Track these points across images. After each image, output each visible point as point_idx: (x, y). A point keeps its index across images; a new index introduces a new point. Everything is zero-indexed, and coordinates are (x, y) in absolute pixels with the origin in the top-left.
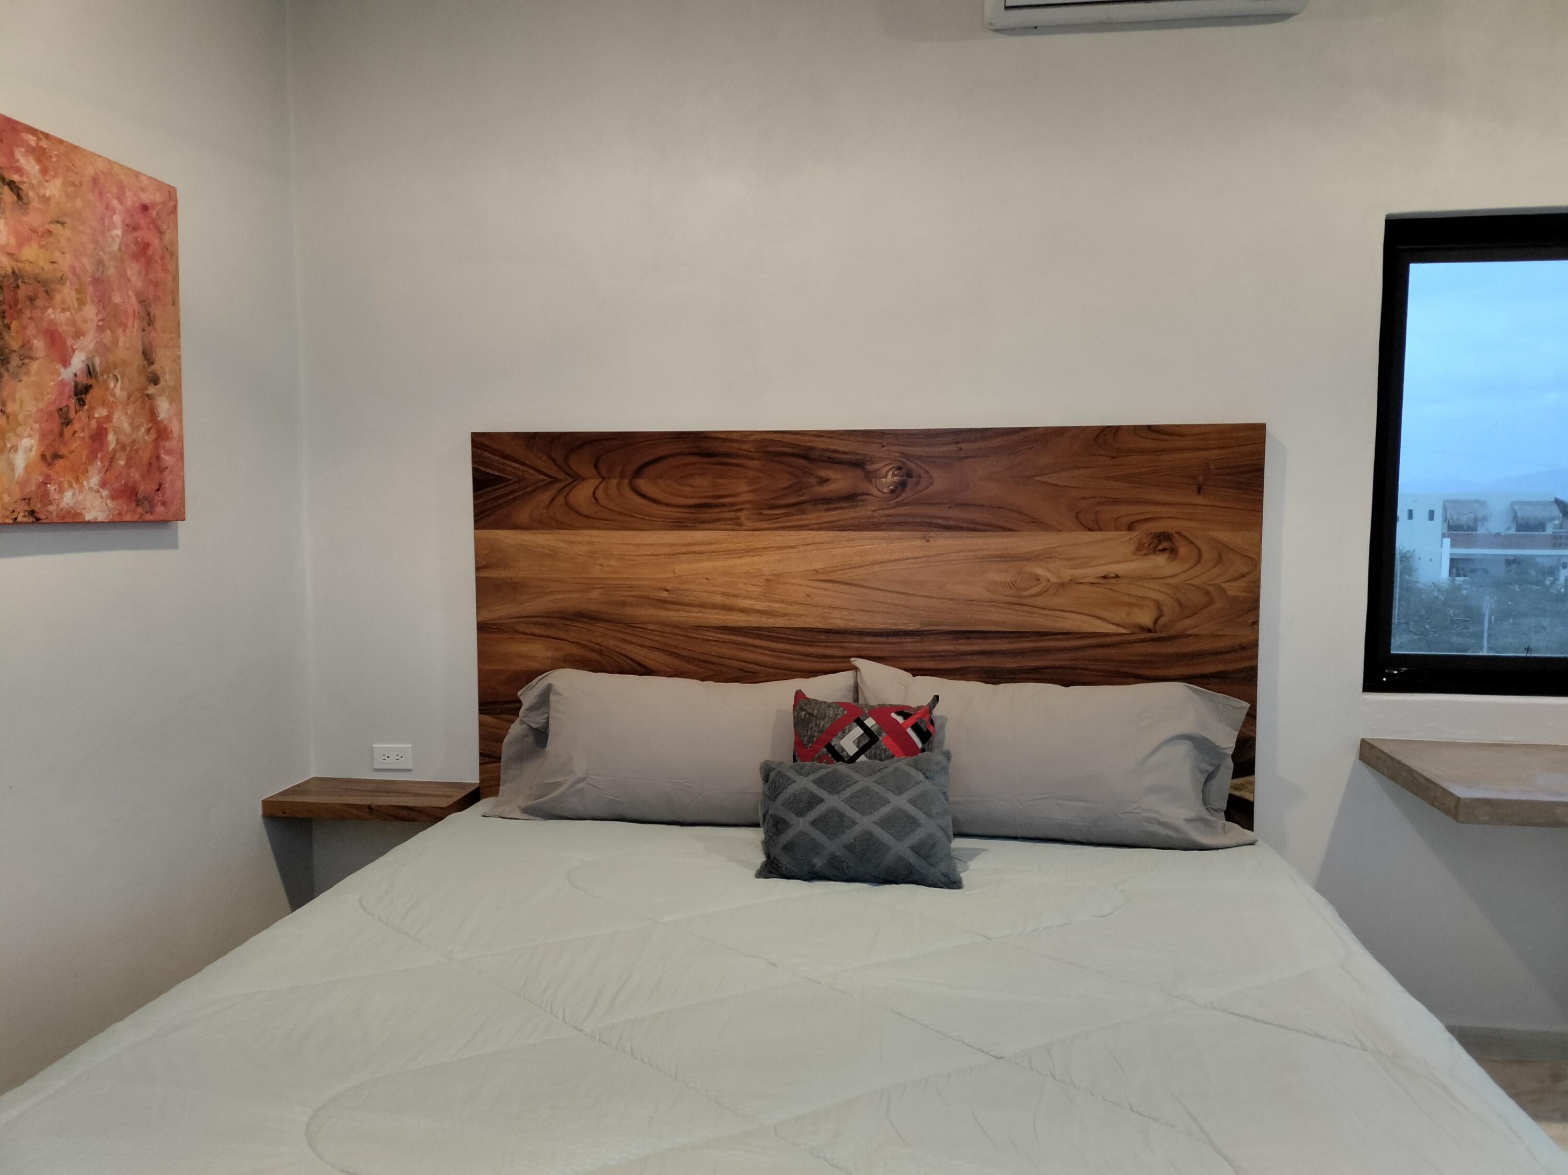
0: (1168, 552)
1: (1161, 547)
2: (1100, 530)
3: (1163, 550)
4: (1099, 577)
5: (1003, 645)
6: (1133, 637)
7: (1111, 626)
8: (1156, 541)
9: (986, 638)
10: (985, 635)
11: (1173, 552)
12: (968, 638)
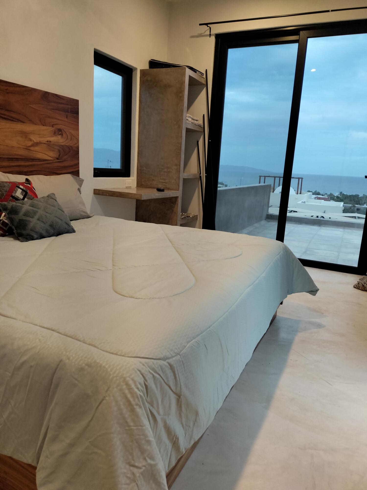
0: (61, 135)
1: (59, 133)
2: (46, 126)
3: (60, 134)
4: (46, 141)
5: (23, 163)
6: (55, 161)
7: (49, 157)
8: (58, 131)
9: (18, 161)
10: (17, 159)
11: (62, 135)
12: (12, 161)
